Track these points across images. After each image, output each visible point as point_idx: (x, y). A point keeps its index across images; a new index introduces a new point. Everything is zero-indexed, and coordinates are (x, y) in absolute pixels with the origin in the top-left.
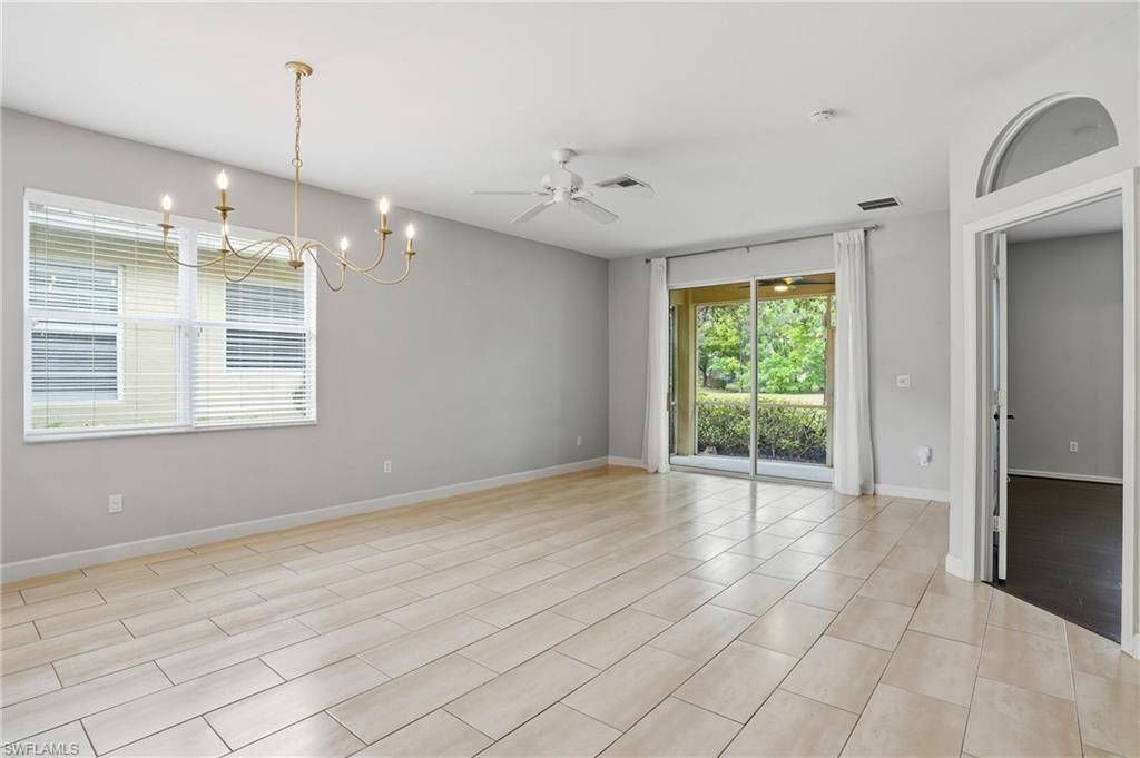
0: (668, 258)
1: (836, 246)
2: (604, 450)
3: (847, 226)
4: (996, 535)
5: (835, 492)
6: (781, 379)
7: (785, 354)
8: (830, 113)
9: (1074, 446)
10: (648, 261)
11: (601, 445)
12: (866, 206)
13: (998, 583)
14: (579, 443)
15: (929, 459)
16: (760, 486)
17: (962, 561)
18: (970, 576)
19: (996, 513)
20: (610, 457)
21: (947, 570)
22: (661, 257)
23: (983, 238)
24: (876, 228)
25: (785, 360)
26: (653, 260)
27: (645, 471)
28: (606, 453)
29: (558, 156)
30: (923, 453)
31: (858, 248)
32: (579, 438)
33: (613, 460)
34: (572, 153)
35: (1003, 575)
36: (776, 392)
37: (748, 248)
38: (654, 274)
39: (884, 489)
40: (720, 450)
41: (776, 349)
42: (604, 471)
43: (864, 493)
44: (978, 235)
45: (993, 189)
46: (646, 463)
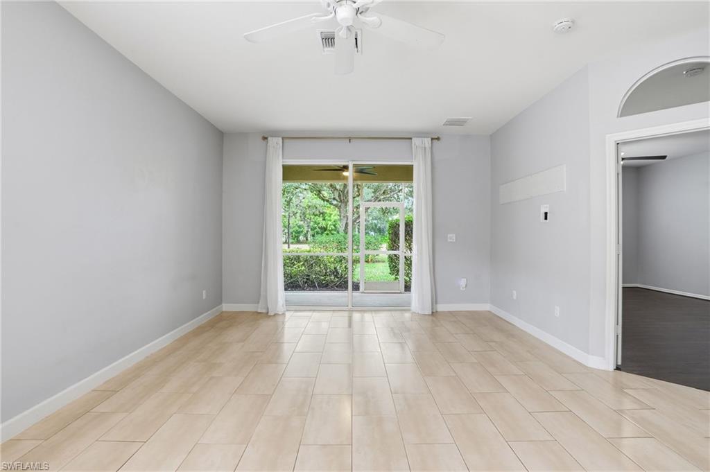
0: (284, 139)
1: (413, 147)
4: (618, 336)
10: (265, 138)
11: (217, 295)
13: (617, 368)
14: (204, 298)
15: (466, 286)
17: (604, 359)
18: (611, 368)
19: (618, 323)
20: (224, 305)
22: (279, 137)
24: (438, 139)
26: (269, 138)
30: (463, 282)
31: (427, 149)
32: (204, 292)
33: (226, 307)
35: (619, 362)
37: (350, 139)
38: (271, 150)
39: (441, 307)
43: (433, 312)
44: (615, 143)
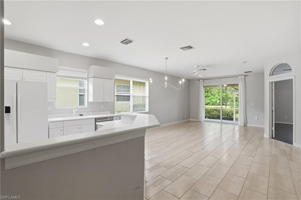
0: (203, 80)
1: (239, 79)
2: (189, 118)
3: (241, 75)
4: (273, 130)
5: (239, 125)
6: (213, 102)
7: (214, 96)
8: (245, 62)
9: (286, 117)
10: (199, 80)
11: (188, 117)
12: (245, 72)
13: (273, 138)
15: (258, 119)
16: (223, 124)
17: (267, 135)
18: (268, 137)
19: (273, 127)
20: (190, 119)
21: (264, 136)
23: (270, 83)
24: (247, 75)
25: (214, 98)
27: (199, 122)
28: (190, 118)
29: (196, 67)
30: (256, 118)
31: (243, 79)
32: (185, 115)
33: (191, 120)
34: (198, 66)
35: (274, 137)
36: (212, 105)
37: (220, 78)
38: (200, 83)
39: (248, 125)
40: (209, 118)
41: (212, 95)
42: (189, 122)
43: (244, 126)
44: (269, 82)
45: (272, 75)
46: (199, 120)
